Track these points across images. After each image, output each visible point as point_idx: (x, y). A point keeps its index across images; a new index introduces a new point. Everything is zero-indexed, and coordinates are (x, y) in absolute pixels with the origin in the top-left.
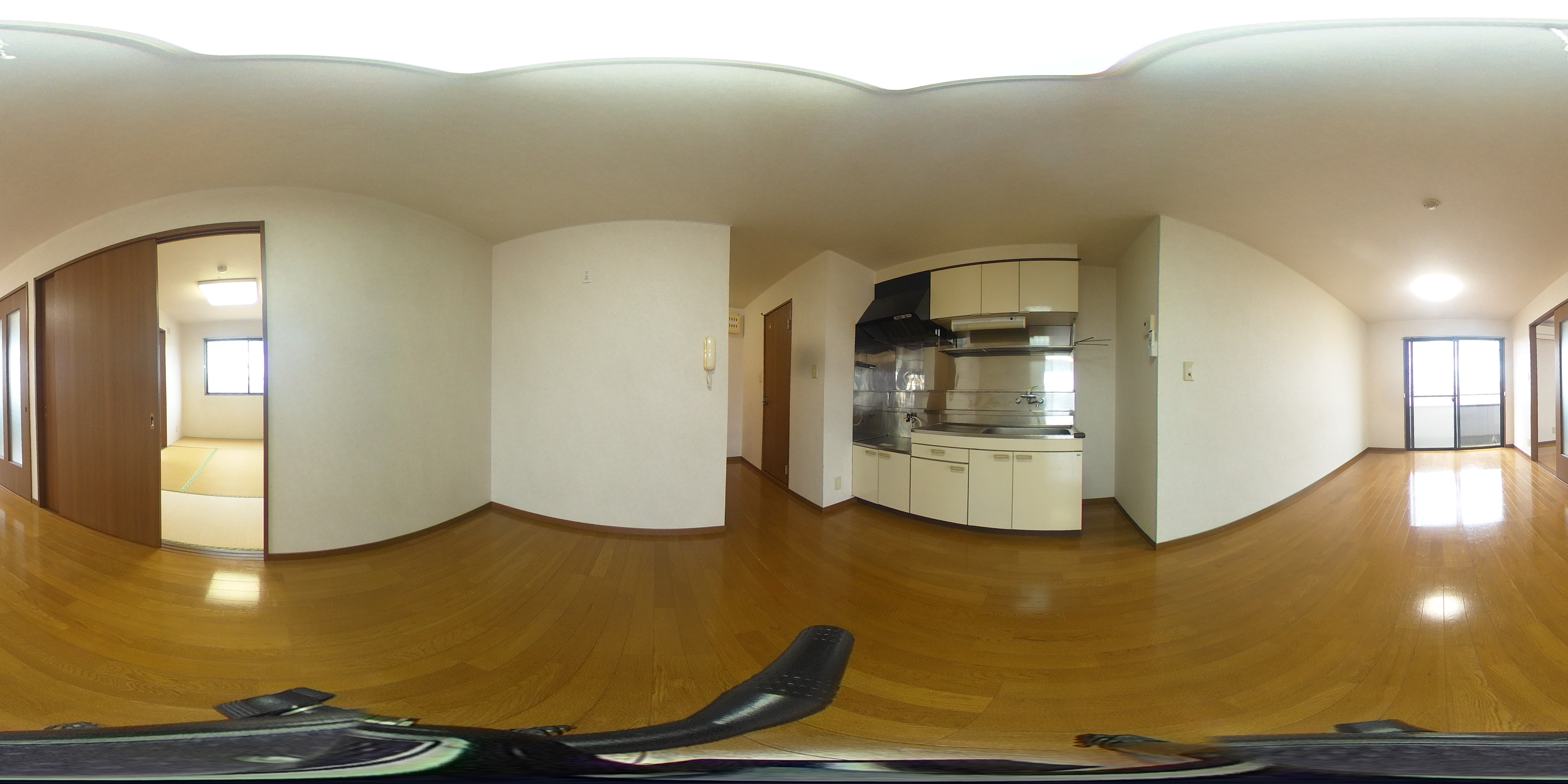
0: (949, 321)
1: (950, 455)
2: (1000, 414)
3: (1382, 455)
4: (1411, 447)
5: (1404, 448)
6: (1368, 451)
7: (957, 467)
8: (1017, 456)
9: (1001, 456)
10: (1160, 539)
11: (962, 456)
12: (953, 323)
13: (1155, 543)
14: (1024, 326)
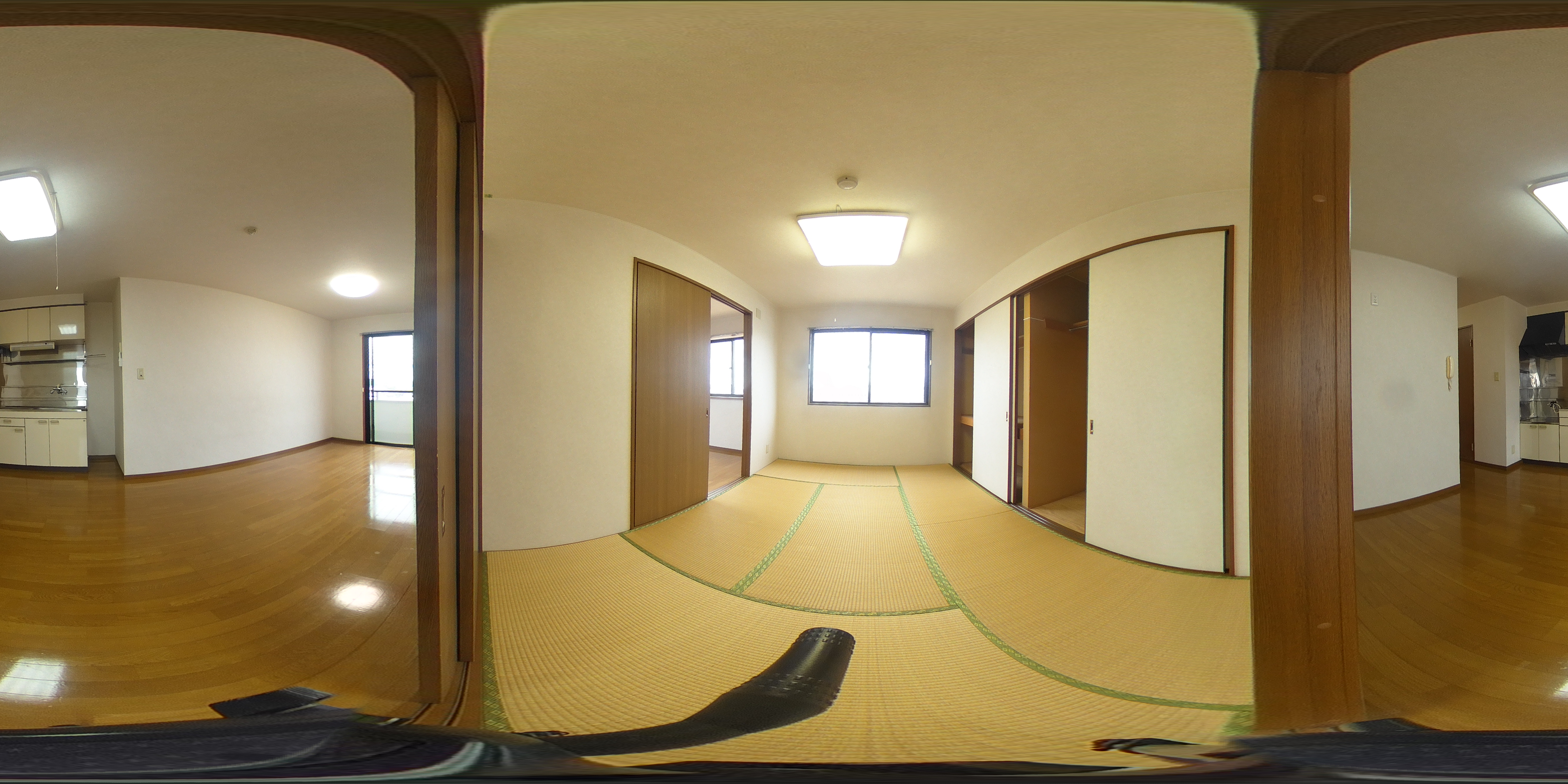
0: (9, 345)
1: (15, 422)
2: (41, 399)
3: (338, 445)
4: (371, 440)
5: (362, 440)
6: (331, 441)
7: (18, 430)
8: (51, 421)
9: (42, 422)
10: (127, 472)
11: (20, 423)
12: (11, 347)
13: (123, 474)
14: (54, 348)
